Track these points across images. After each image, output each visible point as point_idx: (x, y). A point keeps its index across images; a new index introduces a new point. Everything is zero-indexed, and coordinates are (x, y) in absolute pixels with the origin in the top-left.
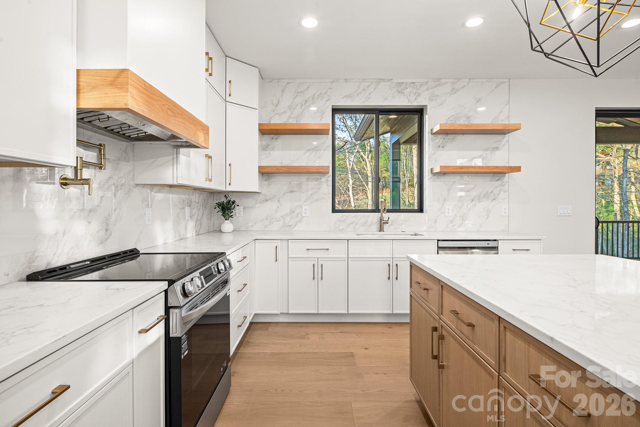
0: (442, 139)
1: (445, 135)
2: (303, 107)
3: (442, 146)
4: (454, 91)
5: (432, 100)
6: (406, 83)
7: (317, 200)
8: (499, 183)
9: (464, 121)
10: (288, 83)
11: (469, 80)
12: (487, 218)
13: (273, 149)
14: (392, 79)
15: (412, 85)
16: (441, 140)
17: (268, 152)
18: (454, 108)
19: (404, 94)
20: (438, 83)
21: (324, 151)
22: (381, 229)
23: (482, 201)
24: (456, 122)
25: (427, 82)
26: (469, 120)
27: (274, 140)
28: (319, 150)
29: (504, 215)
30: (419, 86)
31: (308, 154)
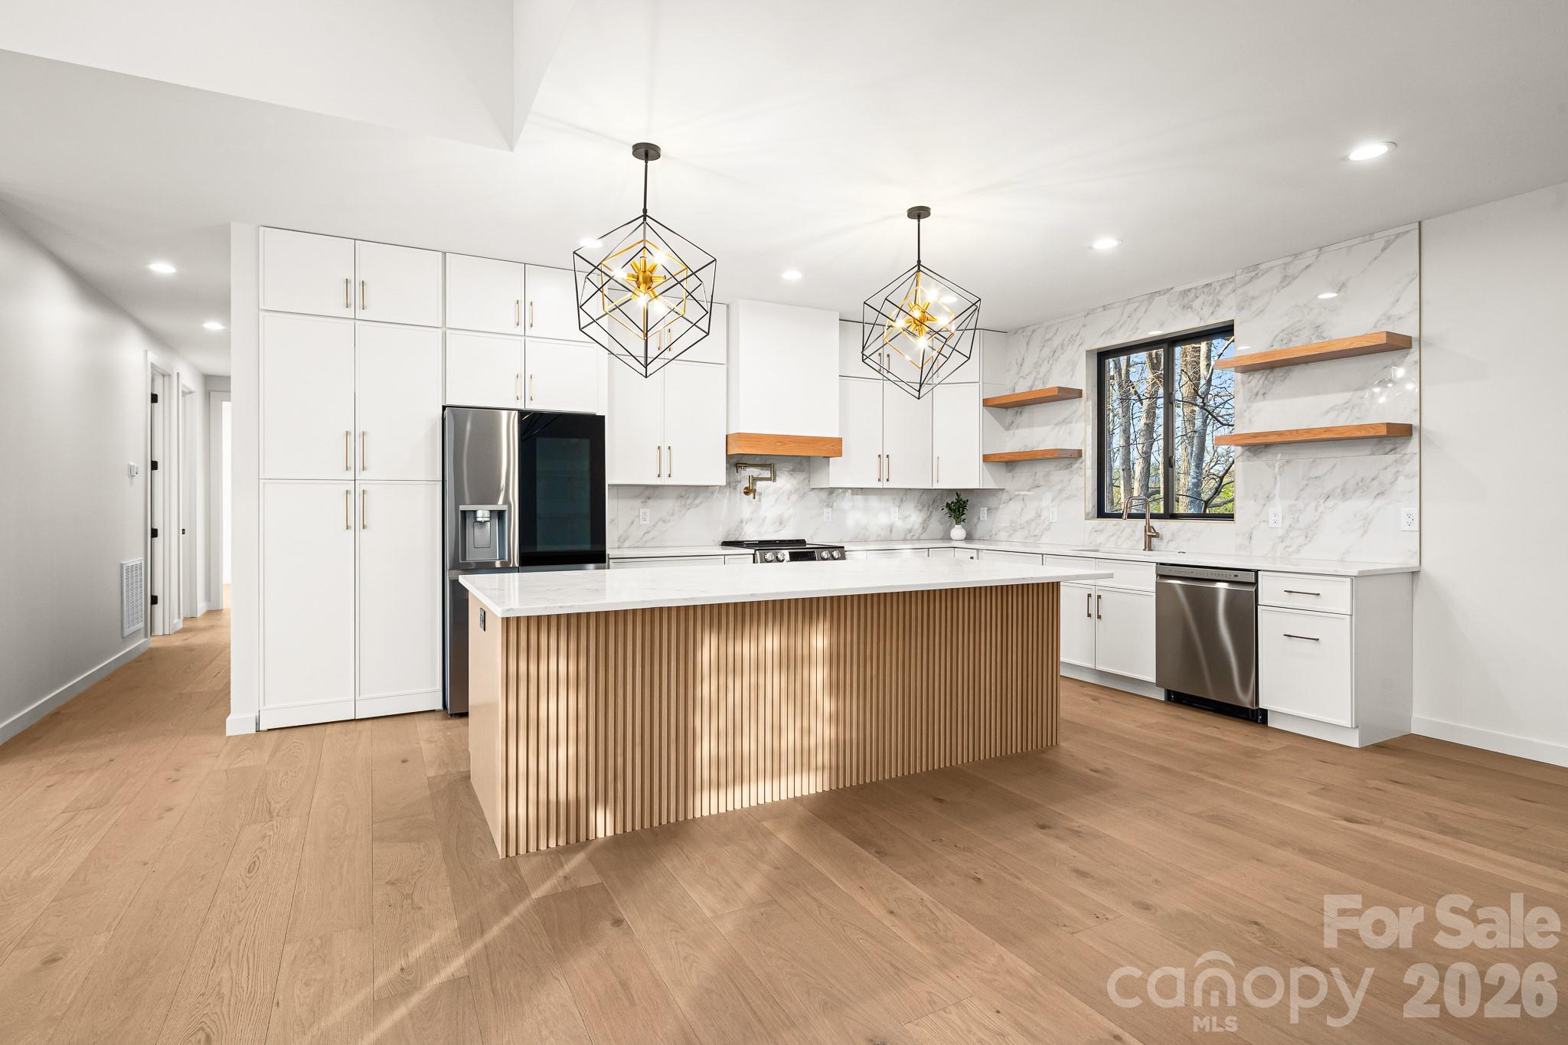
0: (1264, 378)
1: (1268, 371)
2: (1051, 362)
3: (1263, 392)
4: (1286, 280)
5: (1243, 308)
6: (1196, 288)
7: (1068, 498)
8: (1391, 457)
9: (1308, 336)
10: (1034, 331)
11: (1320, 251)
12: (1362, 535)
13: (1017, 427)
14: (1172, 288)
15: (1205, 290)
16: (1261, 381)
17: (1011, 432)
18: (1287, 315)
19: (1192, 308)
20: (1254, 274)
21: (1076, 423)
22: (1149, 547)
23: (1351, 498)
24: (1291, 340)
25: (1233, 278)
26: (1320, 331)
27: (1018, 416)
28: (1071, 422)
29: (1408, 528)
30: (1218, 288)
31: (1057, 429)
